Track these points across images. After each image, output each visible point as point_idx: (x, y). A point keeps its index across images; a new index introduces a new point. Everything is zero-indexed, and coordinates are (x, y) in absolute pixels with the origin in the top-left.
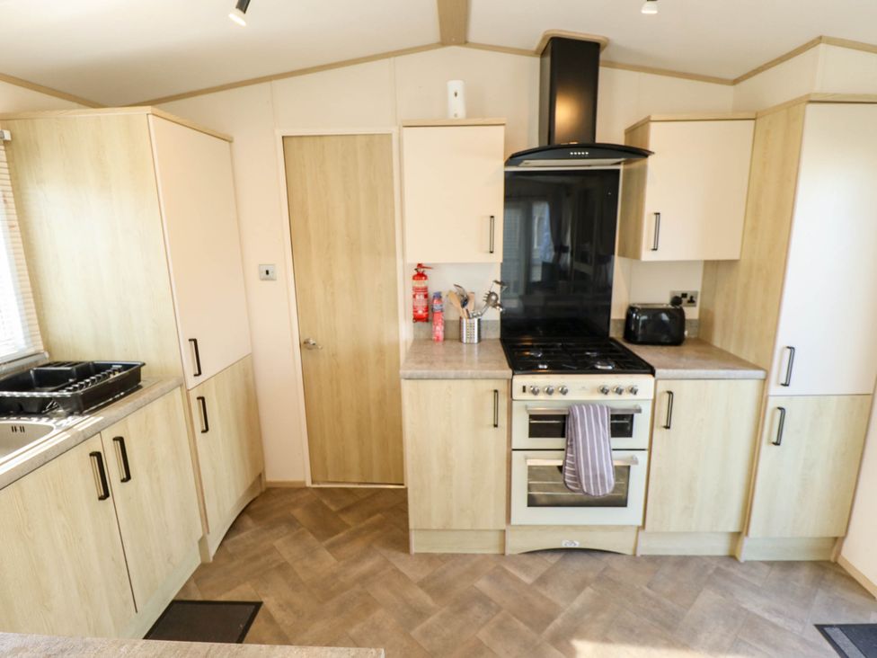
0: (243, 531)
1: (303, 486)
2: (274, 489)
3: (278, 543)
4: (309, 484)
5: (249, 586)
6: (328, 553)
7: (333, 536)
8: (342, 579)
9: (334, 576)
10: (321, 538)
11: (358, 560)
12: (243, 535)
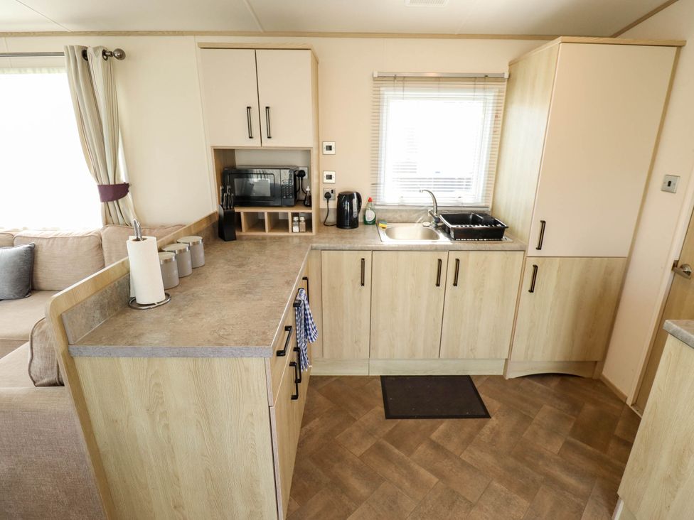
0: (542, 384)
1: (624, 401)
2: (603, 384)
3: (547, 407)
4: (629, 402)
5: (499, 406)
6: (561, 444)
7: (583, 442)
8: (540, 463)
9: (541, 456)
10: (573, 433)
11: (568, 469)
12: (539, 385)
